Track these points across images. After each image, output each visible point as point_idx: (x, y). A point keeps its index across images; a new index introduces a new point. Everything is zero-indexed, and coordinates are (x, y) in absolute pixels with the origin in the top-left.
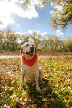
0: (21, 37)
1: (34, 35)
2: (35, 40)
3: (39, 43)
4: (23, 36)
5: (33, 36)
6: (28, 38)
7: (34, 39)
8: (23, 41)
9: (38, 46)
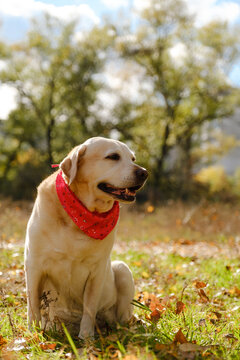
0: (19, 57)
1: (158, 24)
2: (168, 84)
3: (211, 117)
4: (40, 46)
5: (143, 36)
6: (89, 65)
7: (158, 68)
8: (38, 92)
9: (203, 150)
